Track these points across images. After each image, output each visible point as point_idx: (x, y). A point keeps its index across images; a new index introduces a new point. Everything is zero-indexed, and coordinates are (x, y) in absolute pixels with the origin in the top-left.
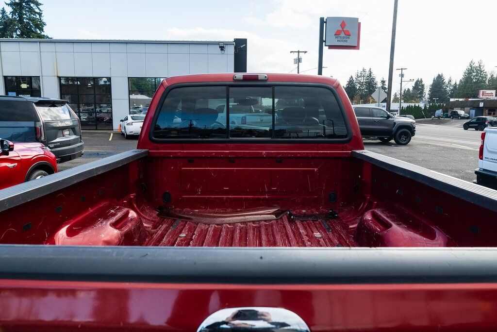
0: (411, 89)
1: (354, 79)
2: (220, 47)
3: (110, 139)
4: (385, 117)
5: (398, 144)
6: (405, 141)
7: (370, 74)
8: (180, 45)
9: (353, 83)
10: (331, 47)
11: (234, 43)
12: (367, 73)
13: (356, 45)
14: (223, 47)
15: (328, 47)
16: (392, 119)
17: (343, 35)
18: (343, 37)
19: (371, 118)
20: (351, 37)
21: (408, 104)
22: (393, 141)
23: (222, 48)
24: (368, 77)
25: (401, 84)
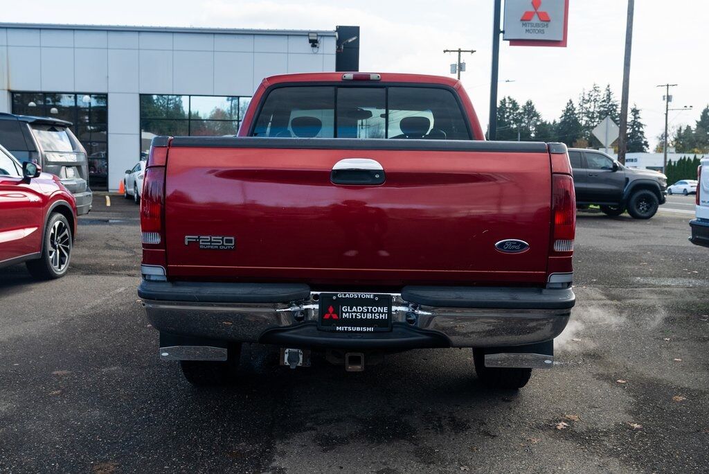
0: (694, 126)
1: (576, 105)
2: (311, 41)
3: (108, 204)
4: (610, 169)
5: (635, 217)
6: (647, 211)
7: (609, 96)
8: (237, 36)
9: (573, 114)
10: (514, 42)
11: (337, 34)
12: (602, 95)
13: (560, 38)
14: (316, 41)
15: (509, 42)
16: (622, 172)
17: (535, 20)
18: (537, 25)
19: (584, 170)
20: (550, 24)
21: (682, 156)
22: (626, 214)
23: (314, 43)
24: (604, 101)
25: (667, 114)
